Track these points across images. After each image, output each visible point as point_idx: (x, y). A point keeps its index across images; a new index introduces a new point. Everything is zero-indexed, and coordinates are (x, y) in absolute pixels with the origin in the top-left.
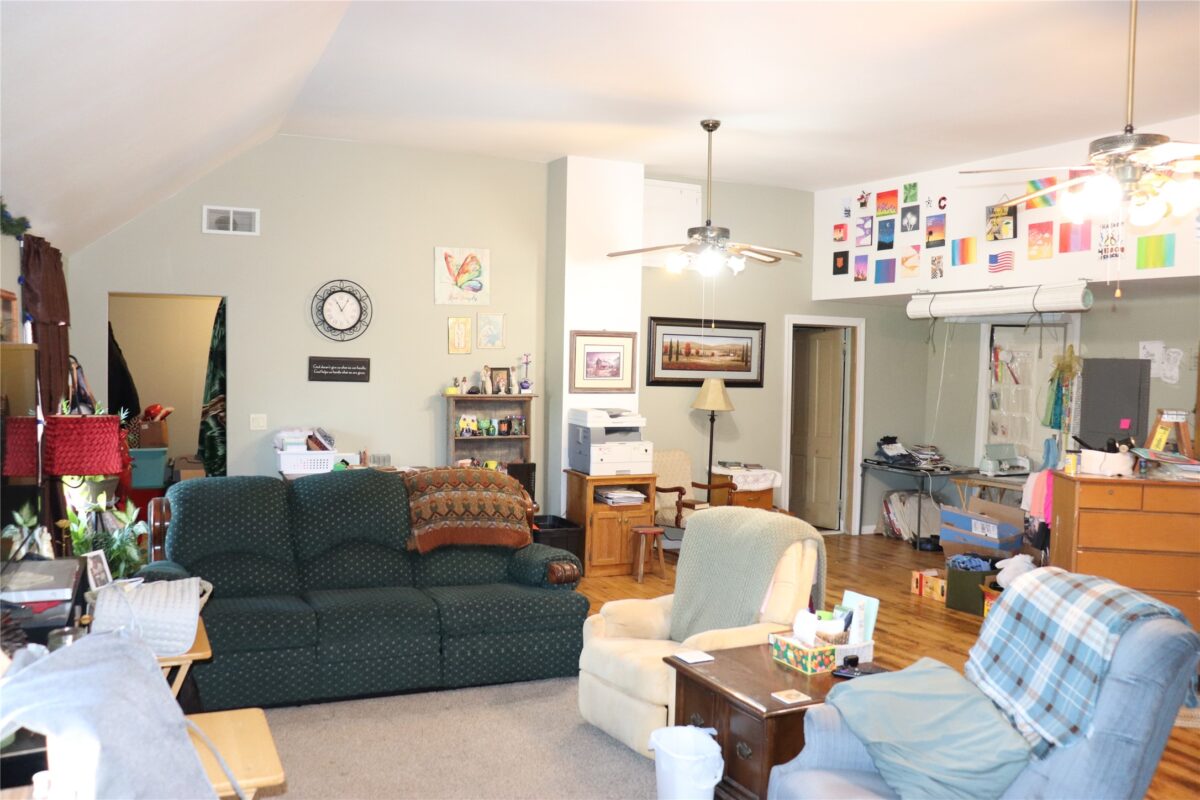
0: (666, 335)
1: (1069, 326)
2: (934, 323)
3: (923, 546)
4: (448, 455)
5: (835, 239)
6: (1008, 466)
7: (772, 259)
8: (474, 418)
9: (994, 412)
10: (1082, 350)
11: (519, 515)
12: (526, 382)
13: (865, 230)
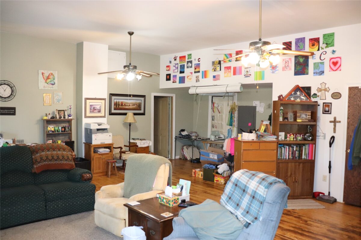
0: (115, 99)
1: (234, 97)
2: (197, 95)
3: (194, 161)
4: (44, 139)
5: (167, 70)
6: (218, 137)
7: (150, 76)
8: (53, 126)
9: (213, 122)
10: (238, 103)
11: (71, 159)
12: (70, 115)
13: (176, 67)
